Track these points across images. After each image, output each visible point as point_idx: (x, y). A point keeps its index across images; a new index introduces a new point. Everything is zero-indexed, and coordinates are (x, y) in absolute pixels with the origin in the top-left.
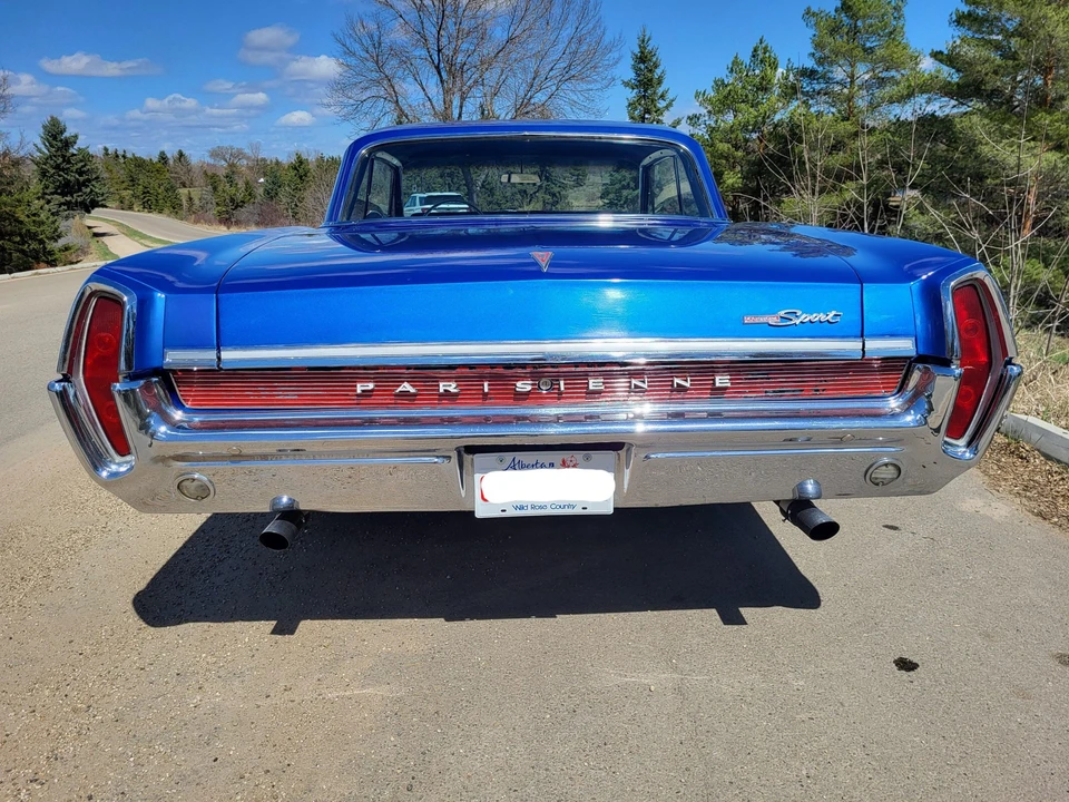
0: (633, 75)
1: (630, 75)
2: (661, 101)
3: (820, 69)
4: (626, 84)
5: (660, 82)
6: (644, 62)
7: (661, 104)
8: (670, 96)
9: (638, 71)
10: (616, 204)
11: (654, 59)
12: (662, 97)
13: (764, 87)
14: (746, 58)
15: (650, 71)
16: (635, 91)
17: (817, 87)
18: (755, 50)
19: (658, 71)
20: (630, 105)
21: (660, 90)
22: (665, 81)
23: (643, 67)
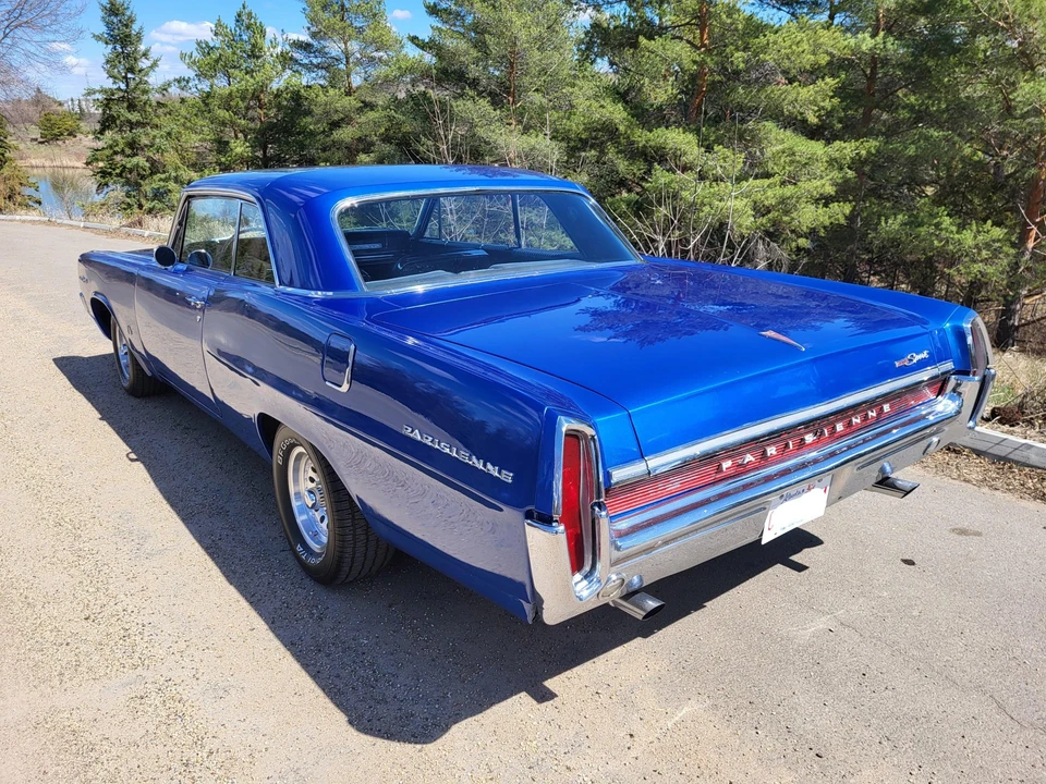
0: (104, 29)
1: (102, 29)
2: (143, 60)
3: (315, 43)
4: (98, 38)
5: (139, 37)
6: (117, 15)
7: (144, 64)
8: (153, 55)
9: (108, 24)
10: (110, 174)
11: (128, 13)
12: (145, 55)
13: (255, 53)
14: (231, 23)
15: (127, 26)
16: (110, 46)
17: (315, 61)
18: (239, 16)
19: (135, 27)
20: (108, 62)
21: (142, 48)
22: (144, 39)
23: (115, 20)
